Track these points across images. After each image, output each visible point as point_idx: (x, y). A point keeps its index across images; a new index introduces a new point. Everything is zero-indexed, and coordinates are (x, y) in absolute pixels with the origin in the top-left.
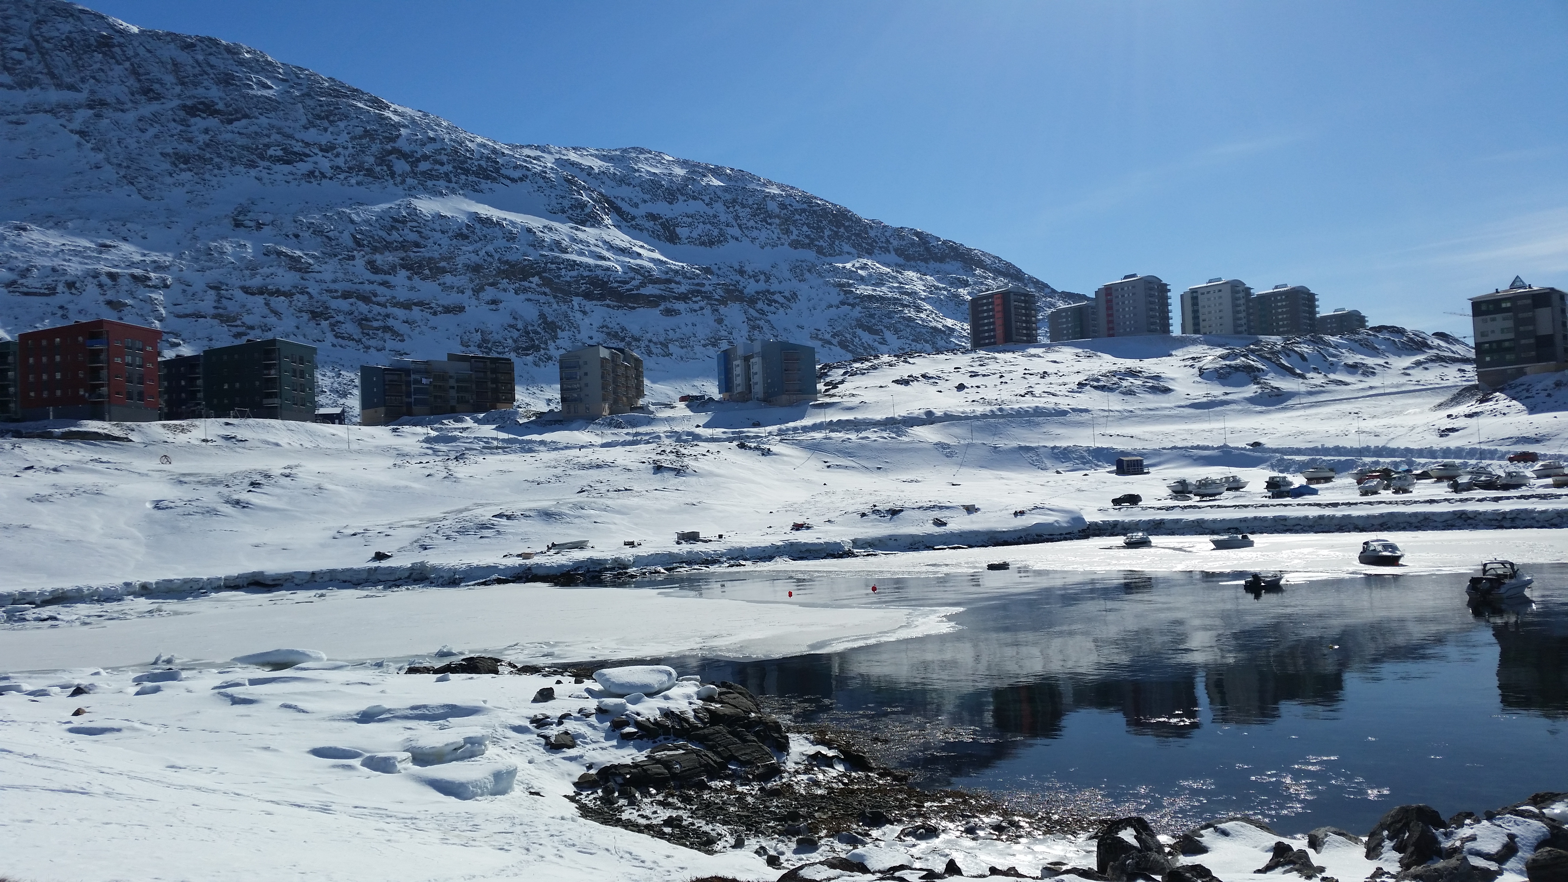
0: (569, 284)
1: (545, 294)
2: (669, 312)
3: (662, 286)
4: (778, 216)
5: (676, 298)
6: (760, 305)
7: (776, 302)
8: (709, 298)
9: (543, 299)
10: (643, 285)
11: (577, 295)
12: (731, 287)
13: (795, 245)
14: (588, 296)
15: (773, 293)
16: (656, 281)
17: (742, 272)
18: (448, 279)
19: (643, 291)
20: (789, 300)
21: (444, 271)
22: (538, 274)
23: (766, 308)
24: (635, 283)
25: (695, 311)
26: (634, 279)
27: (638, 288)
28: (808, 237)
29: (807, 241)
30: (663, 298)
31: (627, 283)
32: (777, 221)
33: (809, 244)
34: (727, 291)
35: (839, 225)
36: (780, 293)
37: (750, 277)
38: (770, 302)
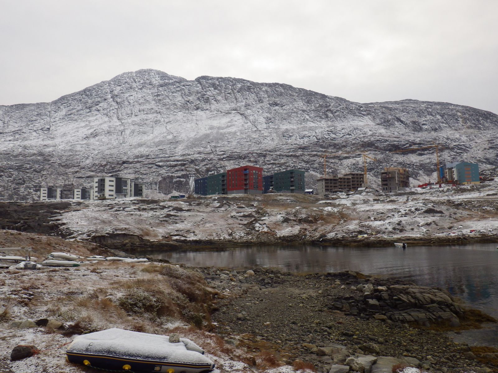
0: (384, 147)
1: (376, 151)
2: (421, 155)
3: (417, 146)
4: (462, 118)
5: (423, 150)
6: (456, 150)
7: (461, 148)
8: (435, 149)
10: (410, 146)
11: (387, 150)
13: (470, 127)
14: (390, 150)
15: (460, 145)
16: (415, 144)
17: (448, 139)
19: (410, 148)
22: (374, 144)
23: (458, 151)
24: (408, 145)
25: (430, 153)
26: (407, 144)
27: (409, 147)
28: (475, 124)
29: (474, 126)
30: (418, 150)
31: (404, 145)
33: (475, 127)
34: (442, 146)
35: (487, 118)
36: (463, 145)
37: (451, 140)
38: (461, 149)
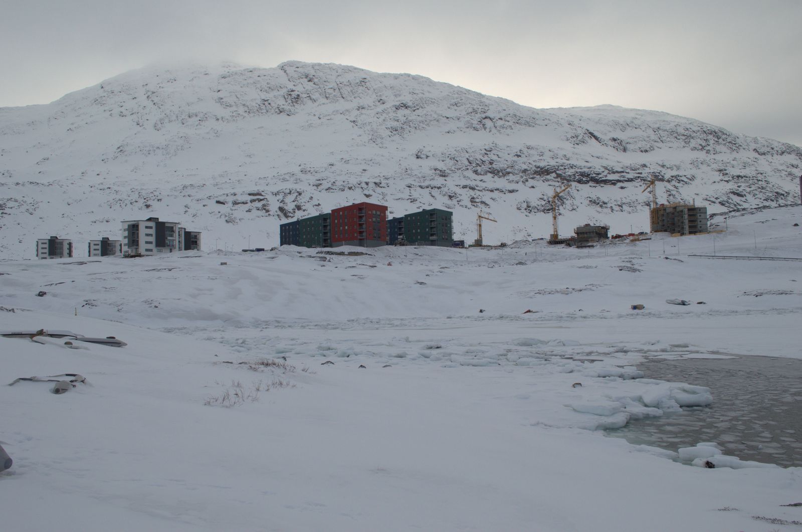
0: (570, 176)
2: (622, 188)
3: (619, 175)
5: (626, 181)
8: (644, 180)
9: (557, 184)
10: (608, 174)
12: (657, 174)
16: (615, 172)
17: (663, 166)
18: (511, 177)
19: (608, 178)
20: (690, 180)
21: (509, 173)
22: (555, 172)
24: (605, 174)
25: (637, 187)
26: (603, 172)
27: (606, 176)
29: (700, 147)
30: (619, 181)
31: (600, 174)
32: (684, 138)
33: (701, 149)
34: (654, 176)
35: (719, 137)
37: (668, 168)
